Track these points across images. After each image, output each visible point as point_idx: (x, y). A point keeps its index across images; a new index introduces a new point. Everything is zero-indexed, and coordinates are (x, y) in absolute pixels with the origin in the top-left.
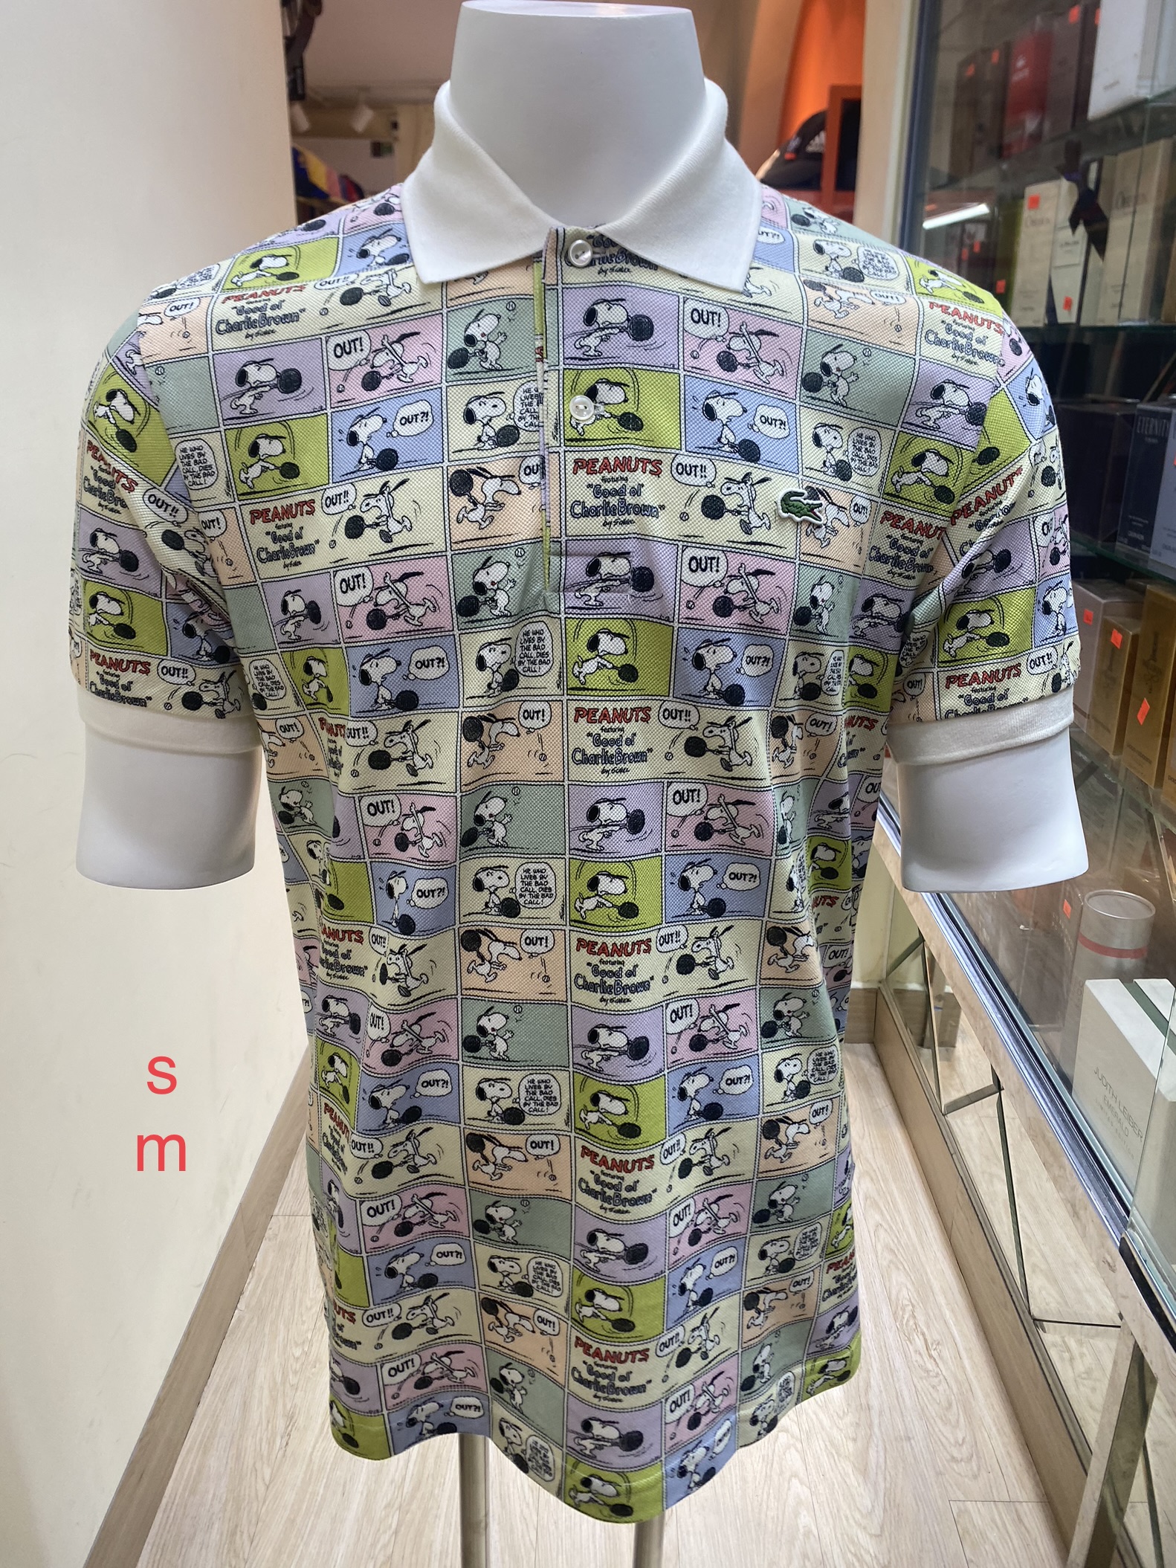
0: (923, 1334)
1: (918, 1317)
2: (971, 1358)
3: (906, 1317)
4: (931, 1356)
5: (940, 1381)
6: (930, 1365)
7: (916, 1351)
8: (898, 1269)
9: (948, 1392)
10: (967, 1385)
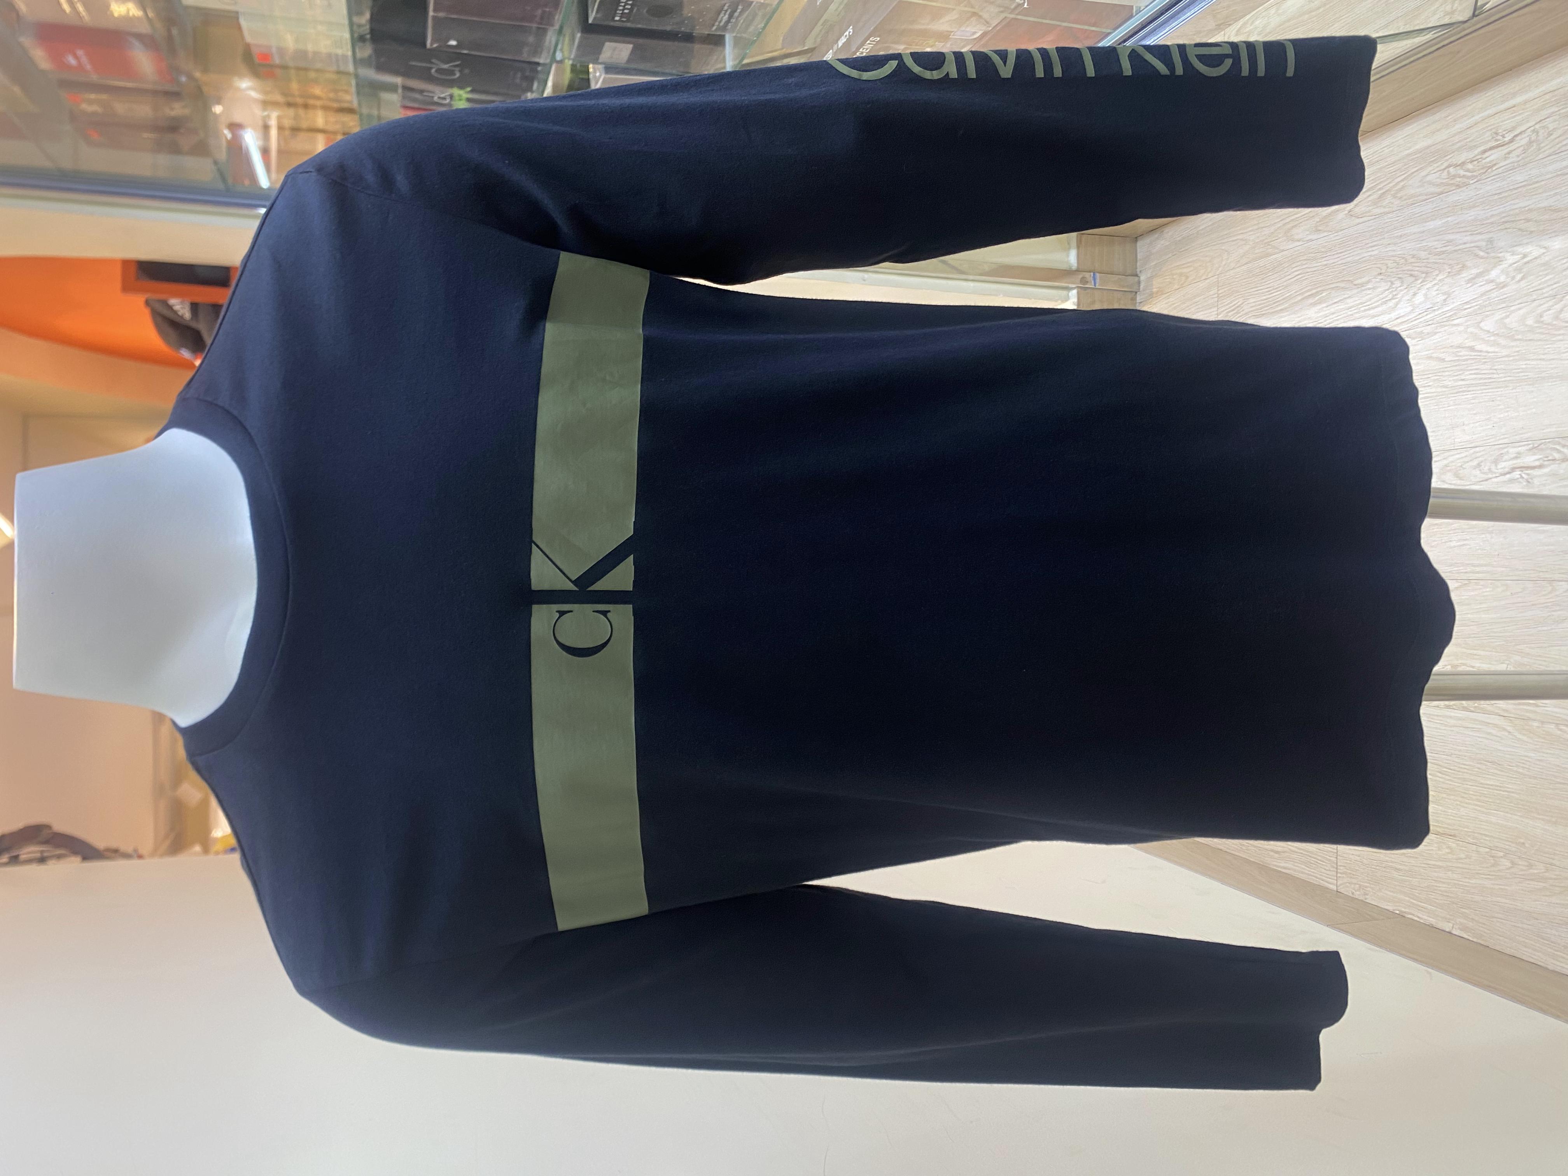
0: (1485, 151)
1: (1463, 160)
2: (1514, 95)
3: (1462, 173)
4: (1512, 141)
5: (1544, 127)
6: (1523, 141)
7: (1506, 158)
8: (1403, 187)
9: (1557, 117)
10: (1547, 97)
